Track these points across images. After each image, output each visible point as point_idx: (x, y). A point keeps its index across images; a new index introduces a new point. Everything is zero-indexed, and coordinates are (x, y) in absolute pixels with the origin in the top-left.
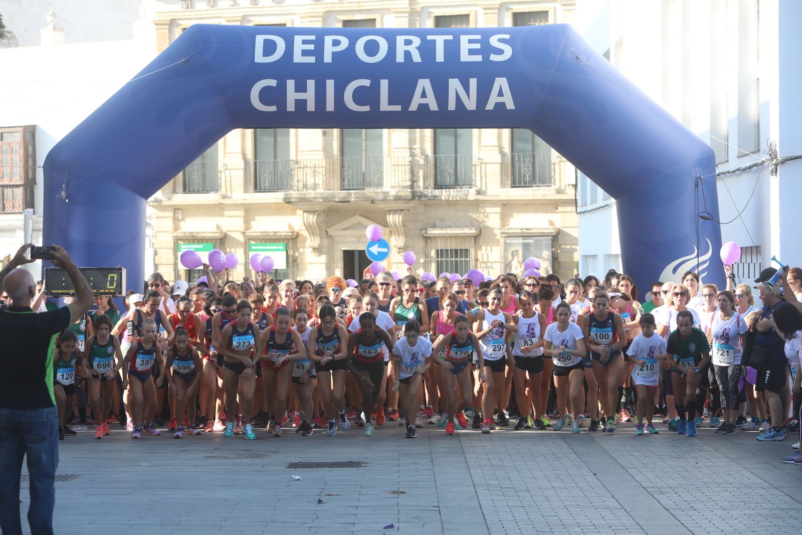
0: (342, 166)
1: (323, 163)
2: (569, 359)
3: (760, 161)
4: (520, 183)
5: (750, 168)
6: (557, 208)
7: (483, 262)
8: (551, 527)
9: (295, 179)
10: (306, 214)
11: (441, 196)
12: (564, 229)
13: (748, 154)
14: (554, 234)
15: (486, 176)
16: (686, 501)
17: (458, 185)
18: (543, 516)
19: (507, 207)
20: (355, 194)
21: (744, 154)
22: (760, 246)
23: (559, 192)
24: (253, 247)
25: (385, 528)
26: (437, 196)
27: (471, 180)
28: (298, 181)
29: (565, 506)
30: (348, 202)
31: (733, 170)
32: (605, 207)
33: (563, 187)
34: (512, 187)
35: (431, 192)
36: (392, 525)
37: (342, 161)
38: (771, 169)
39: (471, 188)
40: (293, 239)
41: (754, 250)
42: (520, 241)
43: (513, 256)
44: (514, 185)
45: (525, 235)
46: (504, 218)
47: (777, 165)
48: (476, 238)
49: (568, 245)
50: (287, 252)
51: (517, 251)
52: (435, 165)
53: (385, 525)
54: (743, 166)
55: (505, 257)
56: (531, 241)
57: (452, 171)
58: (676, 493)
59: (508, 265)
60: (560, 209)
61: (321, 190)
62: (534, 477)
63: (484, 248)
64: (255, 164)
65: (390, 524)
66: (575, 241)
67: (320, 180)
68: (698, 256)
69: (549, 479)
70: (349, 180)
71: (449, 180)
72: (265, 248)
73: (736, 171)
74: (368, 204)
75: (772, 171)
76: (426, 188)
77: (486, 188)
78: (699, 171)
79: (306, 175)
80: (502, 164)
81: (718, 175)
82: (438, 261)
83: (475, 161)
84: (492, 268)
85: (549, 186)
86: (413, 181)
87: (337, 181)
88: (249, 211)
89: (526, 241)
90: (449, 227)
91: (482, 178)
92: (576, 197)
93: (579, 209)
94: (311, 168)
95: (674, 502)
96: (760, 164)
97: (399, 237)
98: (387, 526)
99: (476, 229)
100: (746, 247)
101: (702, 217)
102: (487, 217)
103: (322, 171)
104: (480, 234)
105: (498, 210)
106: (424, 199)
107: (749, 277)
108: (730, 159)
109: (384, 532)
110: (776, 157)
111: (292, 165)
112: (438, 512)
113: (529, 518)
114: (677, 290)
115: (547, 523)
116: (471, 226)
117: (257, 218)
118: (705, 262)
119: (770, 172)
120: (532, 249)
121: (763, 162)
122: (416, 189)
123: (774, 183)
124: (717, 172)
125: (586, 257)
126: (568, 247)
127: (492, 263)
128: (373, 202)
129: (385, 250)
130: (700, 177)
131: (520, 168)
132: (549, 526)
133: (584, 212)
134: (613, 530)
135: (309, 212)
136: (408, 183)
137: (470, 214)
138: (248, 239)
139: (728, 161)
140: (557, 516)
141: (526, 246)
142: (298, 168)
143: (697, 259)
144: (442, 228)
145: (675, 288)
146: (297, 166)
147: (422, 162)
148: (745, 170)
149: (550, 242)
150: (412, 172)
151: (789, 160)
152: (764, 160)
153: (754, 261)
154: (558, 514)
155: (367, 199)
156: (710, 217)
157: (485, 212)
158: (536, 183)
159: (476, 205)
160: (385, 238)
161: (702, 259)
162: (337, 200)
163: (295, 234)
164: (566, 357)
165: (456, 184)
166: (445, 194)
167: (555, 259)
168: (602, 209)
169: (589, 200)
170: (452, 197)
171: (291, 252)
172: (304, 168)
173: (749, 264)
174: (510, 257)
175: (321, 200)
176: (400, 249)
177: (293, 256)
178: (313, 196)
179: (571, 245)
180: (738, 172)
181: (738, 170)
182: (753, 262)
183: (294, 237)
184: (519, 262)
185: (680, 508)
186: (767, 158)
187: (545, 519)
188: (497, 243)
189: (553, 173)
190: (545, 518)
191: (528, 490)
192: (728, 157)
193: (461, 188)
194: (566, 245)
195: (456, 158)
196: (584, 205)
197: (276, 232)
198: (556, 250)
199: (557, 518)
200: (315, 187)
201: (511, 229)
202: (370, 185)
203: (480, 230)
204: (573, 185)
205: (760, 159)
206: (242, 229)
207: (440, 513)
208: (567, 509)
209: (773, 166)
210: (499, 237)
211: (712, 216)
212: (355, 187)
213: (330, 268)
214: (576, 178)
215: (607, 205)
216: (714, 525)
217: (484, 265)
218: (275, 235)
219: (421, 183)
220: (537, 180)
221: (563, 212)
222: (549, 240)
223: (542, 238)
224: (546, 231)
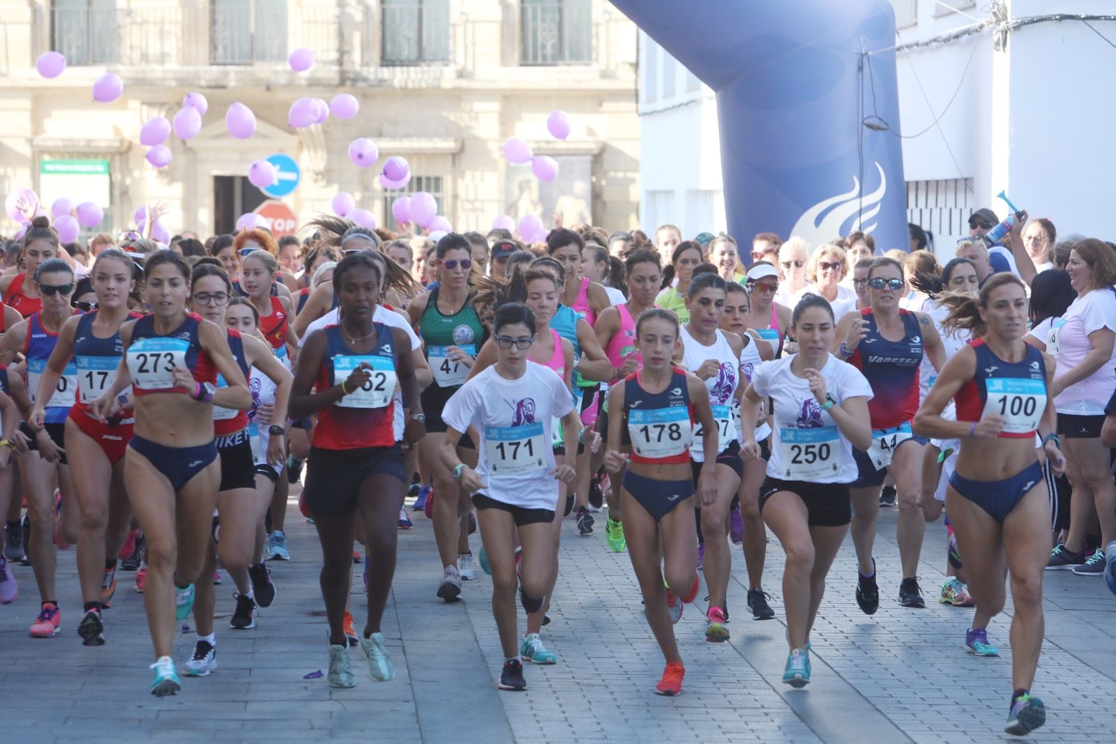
0: (213, 22)
1: (178, 15)
2: (824, 455)
3: (976, 25)
4: (535, 58)
5: (957, 37)
6: (600, 105)
7: (468, 200)
8: (603, 677)
9: (127, 42)
10: (145, 108)
11: (392, 80)
12: (614, 144)
13: (953, 13)
14: (596, 152)
15: (474, 45)
16: (842, 632)
17: (424, 61)
18: (589, 658)
19: (512, 101)
20: (237, 73)
21: (946, 12)
22: (972, 179)
23: (605, 75)
24: (48, 167)
25: (306, 677)
26: (385, 81)
27: (447, 53)
28: (131, 48)
29: (627, 639)
30: (223, 87)
31: (926, 40)
32: (691, 105)
33: (612, 68)
34: (522, 65)
35: (374, 72)
36: (319, 672)
37: (213, 13)
38: (995, 39)
39: (446, 65)
40: (121, 154)
41: (961, 185)
43: (522, 190)
44: (525, 61)
46: (506, 121)
47: (1006, 32)
48: (455, 156)
49: (620, 170)
50: (111, 176)
51: (529, 181)
52: (383, 23)
53: (307, 672)
54: (944, 34)
55: (507, 193)
57: (413, 35)
58: (823, 618)
59: (511, 208)
60: (607, 106)
61: (173, 65)
62: (569, 588)
63: (469, 174)
64: (52, 14)
65: (315, 670)
66: (633, 165)
67: (172, 46)
68: (860, 195)
69: (596, 591)
70: (225, 48)
71: (408, 51)
72: (71, 168)
73: (930, 42)
74: (260, 93)
75: (997, 44)
76: (365, 64)
77: (474, 66)
78: (865, 42)
79: (147, 36)
80: (504, 23)
81: (899, 49)
82: (386, 198)
83: (455, 16)
84: (483, 211)
85: (587, 65)
86: (342, 52)
87: (203, 49)
88: (41, 102)
90: (407, 136)
91: (466, 48)
92: (636, 84)
93: (643, 107)
94: (155, 23)
95: (821, 634)
96: (977, 31)
97: (316, 151)
98: (311, 674)
99: (456, 141)
100: (946, 181)
101: (870, 126)
102: (476, 118)
103: (175, 31)
104: (462, 150)
105: (496, 106)
106: (361, 84)
107: (950, 233)
108: (920, 20)
109: (305, 685)
110: (1005, 18)
111: (121, 19)
112: (400, 649)
113: (564, 661)
114: (826, 259)
115: (596, 669)
116: (446, 135)
117: (55, 113)
118: (873, 206)
119: (993, 45)
121: (982, 27)
122: (347, 67)
123: (1001, 63)
124: (898, 43)
125: (652, 194)
126: (620, 175)
127: (483, 202)
128: (268, 88)
129: (291, 176)
130: (866, 54)
131: (535, 31)
132: (599, 675)
133: (652, 113)
134: (715, 683)
135: (151, 104)
136: (334, 55)
137: (445, 114)
138: (39, 152)
139: (916, 24)
140: (614, 657)
142: (132, 24)
143: (858, 200)
144: (393, 137)
145: (824, 253)
146: (128, 20)
147: (358, 16)
148: (947, 40)
149: (588, 166)
150: (341, 36)
151: (1028, 23)
152: (984, 23)
153: (961, 204)
154: (616, 655)
155: (257, 82)
156: (883, 126)
157: (471, 110)
158: (564, 59)
159: (456, 96)
160: (291, 154)
161: (868, 200)
162: (203, 83)
163: (126, 145)
164: (816, 450)
165: (420, 58)
166: (398, 76)
167: (596, 197)
168: (683, 107)
169: (660, 90)
170: (413, 82)
171: (117, 177)
172: (141, 24)
173: (951, 210)
174: (516, 191)
175: (173, 84)
176: (317, 174)
177: (122, 184)
178: (158, 75)
179: (625, 171)
180: (934, 44)
181: (935, 40)
182: (959, 207)
183: (123, 150)
184: (533, 202)
185: (832, 645)
186: (989, 19)
187: (593, 663)
188: (493, 165)
189: (594, 42)
190: (593, 660)
191: (560, 610)
192: (916, 16)
193: (429, 66)
194: (616, 171)
195: (420, 11)
196: (652, 99)
197: (90, 141)
198: (599, 180)
199: (613, 660)
200: (162, 58)
202: (263, 57)
203: (463, 143)
204: (631, 65)
205: (976, 22)
206: (28, 134)
207: (404, 651)
208: (631, 644)
209: (999, 34)
210: (496, 155)
211: (886, 124)
212: (237, 61)
213: (189, 207)
214: (638, 50)
215: (693, 101)
216: (893, 675)
217: (469, 206)
218: (88, 146)
219: (356, 56)
220: (567, 53)
221: (612, 112)
222: (586, 162)
223: (573, 159)
224: (581, 146)
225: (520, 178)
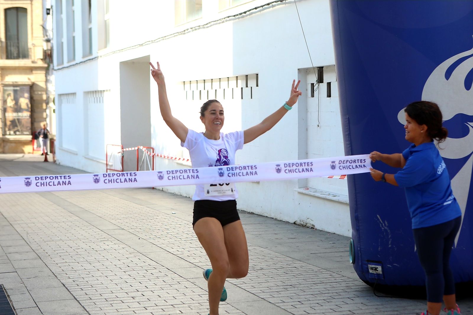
4: (11, 57)
6: (32, 71)
12: (37, 83)
14: (31, 85)
19: (4, 70)
23: (33, 62)
32: (86, 62)
33: (36, 60)
34: (6, 59)
42: (12, 88)
43: (8, 96)
44: (8, 58)
45: (14, 85)
46: (2, 76)
49: (39, 91)
51: (10, 94)
55: (3, 97)
56: (18, 88)
60: (34, 72)
80: (1, 47)
85: (28, 59)
89: (16, 88)
120: (19, 93)
133: (62, 68)
141: (15, 91)
158: (20, 58)
168: (81, 63)
174: (6, 96)
184: (11, 100)
189: (30, 52)
194: (37, 91)
198: (32, 94)
201: (7, 82)
215: (89, 60)
220: (21, 56)
221: (36, 73)
222: (28, 88)
223: (24, 87)
224: (27, 83)
225: (7, 93)
